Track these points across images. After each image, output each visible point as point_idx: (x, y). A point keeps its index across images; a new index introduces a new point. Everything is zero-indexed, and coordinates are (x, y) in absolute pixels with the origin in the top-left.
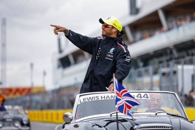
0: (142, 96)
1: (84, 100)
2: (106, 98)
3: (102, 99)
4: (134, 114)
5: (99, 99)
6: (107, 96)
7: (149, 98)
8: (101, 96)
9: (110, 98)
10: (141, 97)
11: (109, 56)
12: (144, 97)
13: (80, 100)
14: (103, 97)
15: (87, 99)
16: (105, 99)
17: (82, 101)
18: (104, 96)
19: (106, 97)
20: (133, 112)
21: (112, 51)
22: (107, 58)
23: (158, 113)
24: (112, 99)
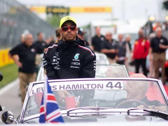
0: (113, 85)
1: (37, 90)
2: (66, 89)
3: (60, 89)
4: (99, 111)
5: (56, 89)
6: (68, 85)
7: (122, 89)
8: (60, 86)
9: (71, 88)
10: (112, 87)
11: (75, 63)
12: (115, 86)
13: (33, 91)
14: (62, 86)
15: (41, 89)
16: (64, 89)
17: (35, 91)
18: (64, 86)
19: (65, 87)
20: (98, 108)
21: (76, 57)
22: (73, 67)
23: (131, 110)
24: (74, 89)
